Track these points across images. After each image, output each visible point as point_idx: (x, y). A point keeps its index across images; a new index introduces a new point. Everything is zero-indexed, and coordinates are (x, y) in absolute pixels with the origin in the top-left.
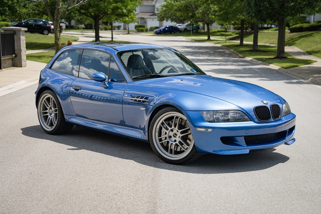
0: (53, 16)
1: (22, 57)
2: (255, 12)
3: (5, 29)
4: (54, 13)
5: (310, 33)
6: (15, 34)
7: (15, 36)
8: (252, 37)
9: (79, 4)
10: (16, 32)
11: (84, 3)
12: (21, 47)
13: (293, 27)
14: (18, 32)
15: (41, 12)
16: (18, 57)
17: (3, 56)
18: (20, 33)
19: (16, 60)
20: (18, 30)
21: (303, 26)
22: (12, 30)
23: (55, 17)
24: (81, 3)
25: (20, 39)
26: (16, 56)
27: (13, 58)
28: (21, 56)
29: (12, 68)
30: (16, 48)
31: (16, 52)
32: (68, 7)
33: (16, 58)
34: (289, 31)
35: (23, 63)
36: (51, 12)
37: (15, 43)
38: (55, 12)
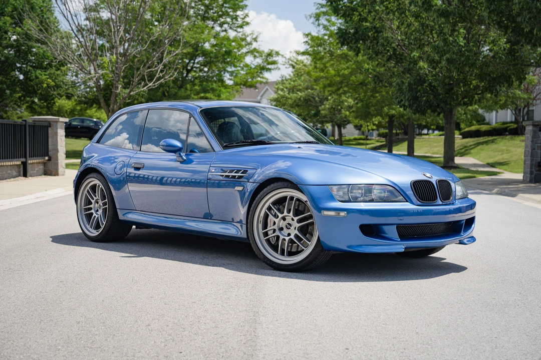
0: (108, 106)
1: (59, 161)
2: (410, 99)
3: (36, 120)
4: (109, 99)
5: (490, 138)
6: (50, 127)
7: (50, 129)
8: (405, 145)
9: (147, 87)
10: (52, 123)
11: (155, 86)
12: (57, 146)
13: (467, 129)
14: (55, 124)
15: (91, 100)
16: (52, 160)
17: (30, 157)
18: (57, 125)
19: (50, 165)
20: (55, 120)
21: (481, 129)
22: (45, 121)
23: (111, 107)
24: (150, 86)
25: (56, 133)
26: (50, 160)
27: (45, 162)
28: (57, 159)
29: (43, 176)
30: (50, 147)
31: (50, 153)
32: (130, 92)
33: (50, 162)
34: (461, 136)
35: (61, 170)
36: (105, 100)
37: (50, 140)
38: (111, 99)
